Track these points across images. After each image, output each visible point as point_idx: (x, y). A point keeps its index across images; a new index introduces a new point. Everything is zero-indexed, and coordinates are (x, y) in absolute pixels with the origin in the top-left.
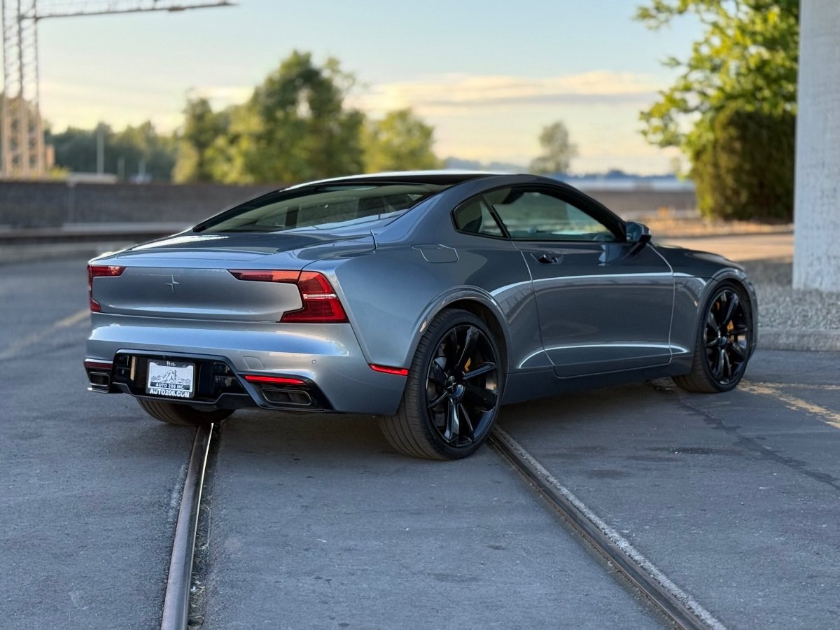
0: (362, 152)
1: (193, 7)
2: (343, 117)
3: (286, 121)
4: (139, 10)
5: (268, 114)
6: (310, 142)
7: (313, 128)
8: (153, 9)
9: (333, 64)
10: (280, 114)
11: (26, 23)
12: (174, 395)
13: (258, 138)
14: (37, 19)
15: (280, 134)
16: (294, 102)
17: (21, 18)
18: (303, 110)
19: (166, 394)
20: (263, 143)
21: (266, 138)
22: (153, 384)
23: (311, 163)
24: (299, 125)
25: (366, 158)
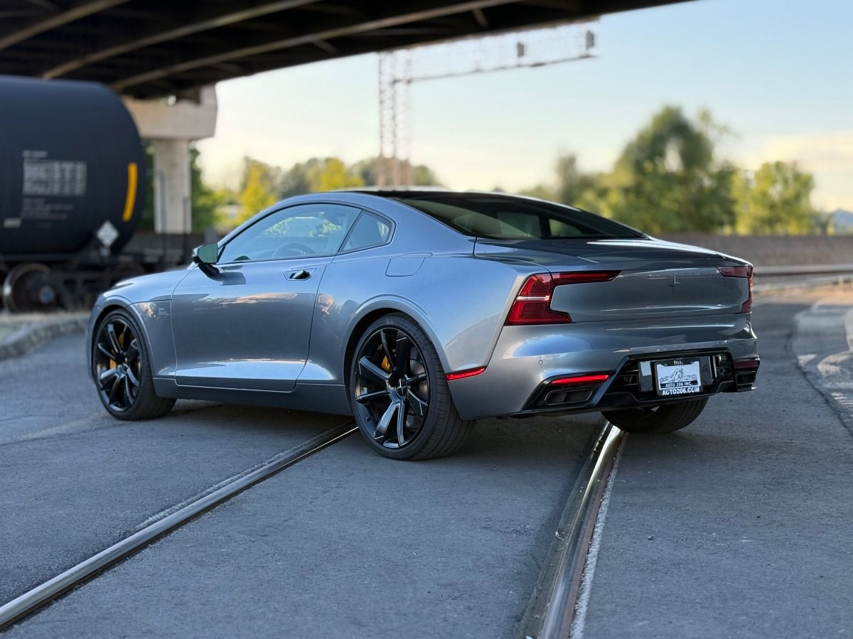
0: (733, 202)
1: (554, 62)
2: (714, 168)
3: (655, 173)
4: (503, 68)
5: (638, 168)
6: (678, 193)
7: (683, 180)
8: (519, 66)
9: (706, 116)
10: (648, 166)
11: (400, 87)
12: (684, 391)
13: (626, 191)
14: (409, 82)
15: (648, 187)
16: (661, 154)
17: (395, 82)
18: (672, 161)
19: (678, 393)
20: (632, 197)
21: (634, 191)
22: (663, 386)
23: (679, 214)
24: (669, 179)
25: (738, 209)
